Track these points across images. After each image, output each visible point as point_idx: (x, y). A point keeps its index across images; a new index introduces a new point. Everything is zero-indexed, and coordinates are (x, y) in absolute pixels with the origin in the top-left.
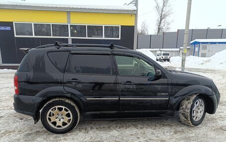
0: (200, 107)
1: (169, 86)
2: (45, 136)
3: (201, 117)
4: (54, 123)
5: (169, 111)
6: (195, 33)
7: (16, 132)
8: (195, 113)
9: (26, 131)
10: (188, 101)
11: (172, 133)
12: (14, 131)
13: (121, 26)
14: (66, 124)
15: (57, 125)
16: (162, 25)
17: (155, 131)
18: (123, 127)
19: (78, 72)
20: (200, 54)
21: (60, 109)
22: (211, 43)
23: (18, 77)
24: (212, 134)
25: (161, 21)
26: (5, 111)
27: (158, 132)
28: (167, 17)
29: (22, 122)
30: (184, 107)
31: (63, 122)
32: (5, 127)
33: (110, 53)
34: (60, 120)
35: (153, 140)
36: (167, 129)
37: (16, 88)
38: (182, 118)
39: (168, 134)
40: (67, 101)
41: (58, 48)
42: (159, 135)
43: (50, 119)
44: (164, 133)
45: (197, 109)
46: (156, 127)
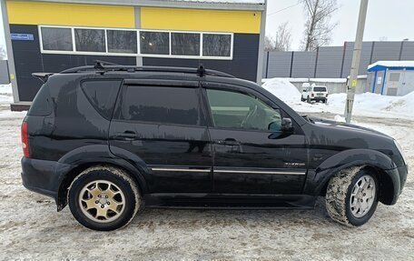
0: (366, 191)
1: (308, 150)
2: (76, 234)
3: (367, 211)
4: (93, 212)
5: (306, 197)
6: (378, 50)
7: (28, 224)
8: (355, 202)
9: (44, 224)
10: (343, 179)
11: (309, 238)
12: (24, 223)
13: (235, 34)
14: (114, 214)
15: (98, 214)
16: (315, 32)
17: (277, 233)
18: (219, 222)
19: (135, 118)
20: (385, 91)
21: (103, 187)
22: (408, 68)
23: (28, 126)
24: (386, 243)
25: (312, 25)
26: (14, 186)
27: (282, 235)
28: (326, 18)
29: (40, 207)
30: (335, 189)
31: (109, 210)
32: (9, 215)
33: (196, 83)
34: (102, 207)
35: (271, 249)
36: (301, 229)
37: (25, 146)
38: (331, 210)
39: (302, 239)
40: (116, 172)
41: (102, 74)
42: (284, 241)
43: (85, 204)
44: (293, 236)
45: (361, 194)
46: (281, 225)
